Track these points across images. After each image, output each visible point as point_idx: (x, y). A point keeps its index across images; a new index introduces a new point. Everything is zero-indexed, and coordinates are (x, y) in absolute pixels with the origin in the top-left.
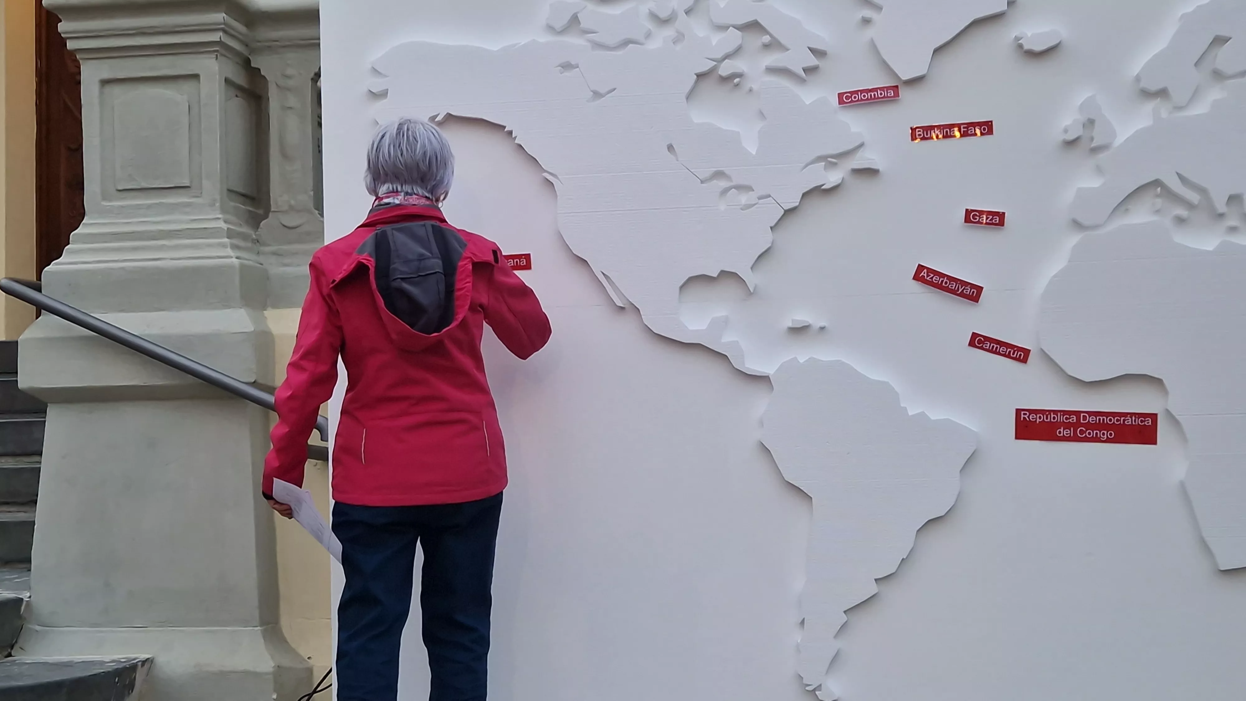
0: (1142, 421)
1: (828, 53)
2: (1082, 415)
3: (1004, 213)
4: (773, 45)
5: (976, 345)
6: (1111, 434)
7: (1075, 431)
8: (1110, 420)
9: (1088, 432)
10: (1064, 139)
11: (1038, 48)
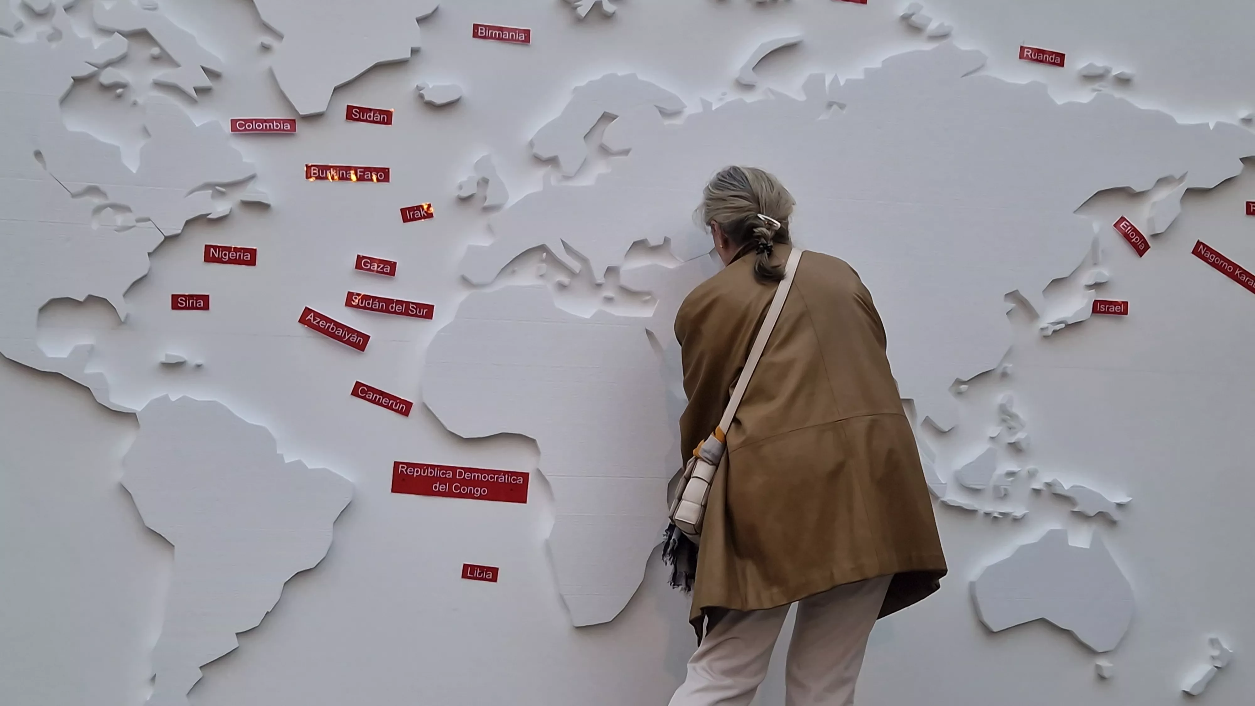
0: (514, 480)
1: (223, 75)
2: (458, 471)
3: (395, 263)
4: (163, 59)
5: (359, 395)
6: (484, 491)
7: (450, 487)
8: (485, 477)
9: (462, 488)
10: (458, 195)
11: (439, 101)
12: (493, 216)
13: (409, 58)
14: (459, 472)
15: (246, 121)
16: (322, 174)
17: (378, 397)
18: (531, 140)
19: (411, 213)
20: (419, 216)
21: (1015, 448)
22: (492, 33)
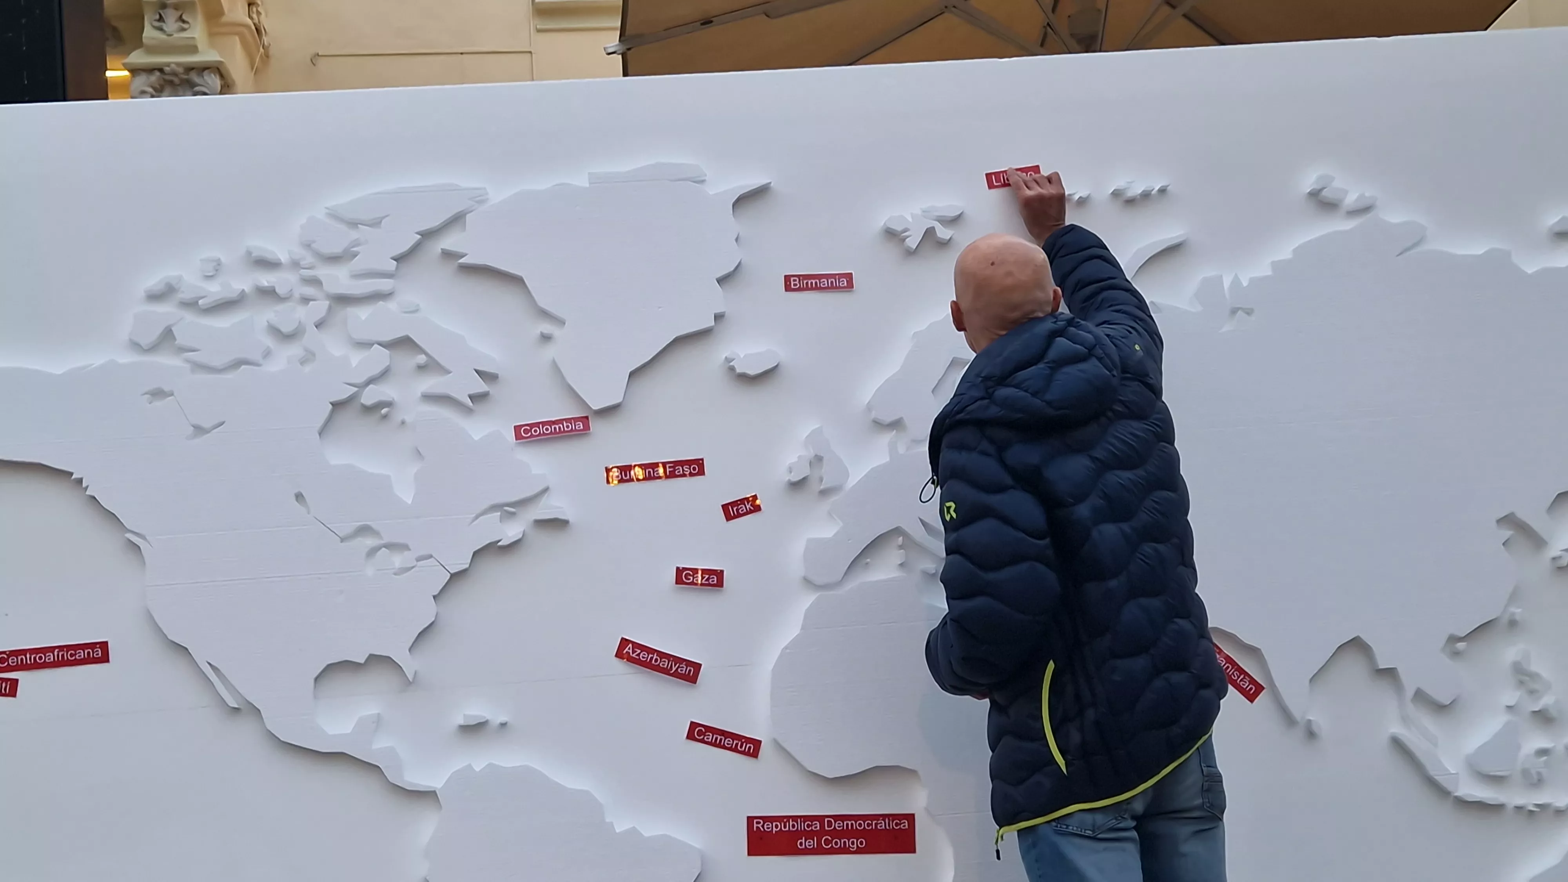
0: (897, 824)
1: (499, 376)
2: (826, 820)
3: (722, 572)
4: (431, 366)
5: (696, 738)
6: (862, 843)
7: (819, 842)
8: (860, 825)
9: (834, 841)
10: (789, 480)
11: (752, 372)
12: (834, 499)
13: (713, 327)
14: (828, 821)
15: (532, 425)
16: (626, 476)
17: (719, 738)
18: (869, 402)
19: (735, 509)
20: (745, 510)
21: (1544, 718)
22: (807, 283)
